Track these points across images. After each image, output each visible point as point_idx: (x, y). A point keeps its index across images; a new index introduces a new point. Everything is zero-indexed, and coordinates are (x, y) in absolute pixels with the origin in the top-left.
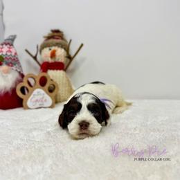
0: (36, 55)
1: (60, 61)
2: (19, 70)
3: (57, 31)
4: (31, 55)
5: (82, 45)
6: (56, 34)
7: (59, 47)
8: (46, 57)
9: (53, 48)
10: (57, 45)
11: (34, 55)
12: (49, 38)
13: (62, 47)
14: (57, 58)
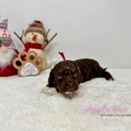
0: (22, 37)
1: (39, 43)
2: (14, 48)
3: (39, 22)
4: (18, 36)
5: (56, 34)
6: (37, 24)
7: (39, 33)
8: (29, 38)
9: (35, 33)
10: (38, 31)
11: (20, 36)
12: (32, 26)
13: (41, 33)
14: (37, 40)
